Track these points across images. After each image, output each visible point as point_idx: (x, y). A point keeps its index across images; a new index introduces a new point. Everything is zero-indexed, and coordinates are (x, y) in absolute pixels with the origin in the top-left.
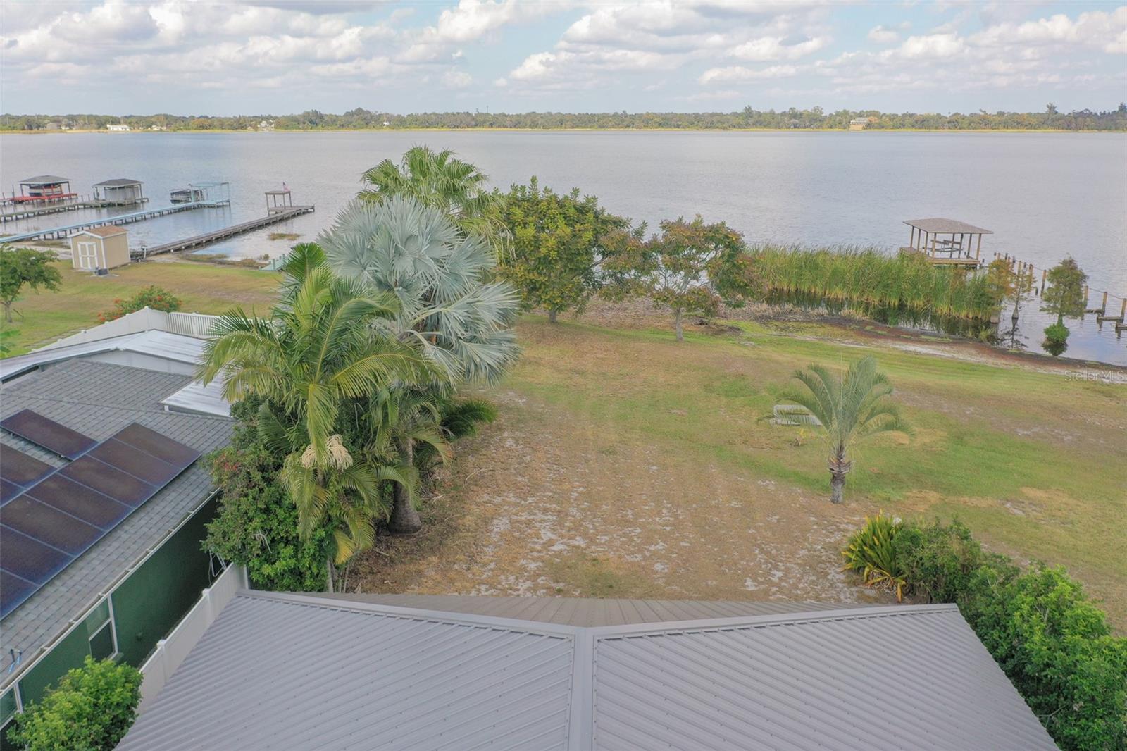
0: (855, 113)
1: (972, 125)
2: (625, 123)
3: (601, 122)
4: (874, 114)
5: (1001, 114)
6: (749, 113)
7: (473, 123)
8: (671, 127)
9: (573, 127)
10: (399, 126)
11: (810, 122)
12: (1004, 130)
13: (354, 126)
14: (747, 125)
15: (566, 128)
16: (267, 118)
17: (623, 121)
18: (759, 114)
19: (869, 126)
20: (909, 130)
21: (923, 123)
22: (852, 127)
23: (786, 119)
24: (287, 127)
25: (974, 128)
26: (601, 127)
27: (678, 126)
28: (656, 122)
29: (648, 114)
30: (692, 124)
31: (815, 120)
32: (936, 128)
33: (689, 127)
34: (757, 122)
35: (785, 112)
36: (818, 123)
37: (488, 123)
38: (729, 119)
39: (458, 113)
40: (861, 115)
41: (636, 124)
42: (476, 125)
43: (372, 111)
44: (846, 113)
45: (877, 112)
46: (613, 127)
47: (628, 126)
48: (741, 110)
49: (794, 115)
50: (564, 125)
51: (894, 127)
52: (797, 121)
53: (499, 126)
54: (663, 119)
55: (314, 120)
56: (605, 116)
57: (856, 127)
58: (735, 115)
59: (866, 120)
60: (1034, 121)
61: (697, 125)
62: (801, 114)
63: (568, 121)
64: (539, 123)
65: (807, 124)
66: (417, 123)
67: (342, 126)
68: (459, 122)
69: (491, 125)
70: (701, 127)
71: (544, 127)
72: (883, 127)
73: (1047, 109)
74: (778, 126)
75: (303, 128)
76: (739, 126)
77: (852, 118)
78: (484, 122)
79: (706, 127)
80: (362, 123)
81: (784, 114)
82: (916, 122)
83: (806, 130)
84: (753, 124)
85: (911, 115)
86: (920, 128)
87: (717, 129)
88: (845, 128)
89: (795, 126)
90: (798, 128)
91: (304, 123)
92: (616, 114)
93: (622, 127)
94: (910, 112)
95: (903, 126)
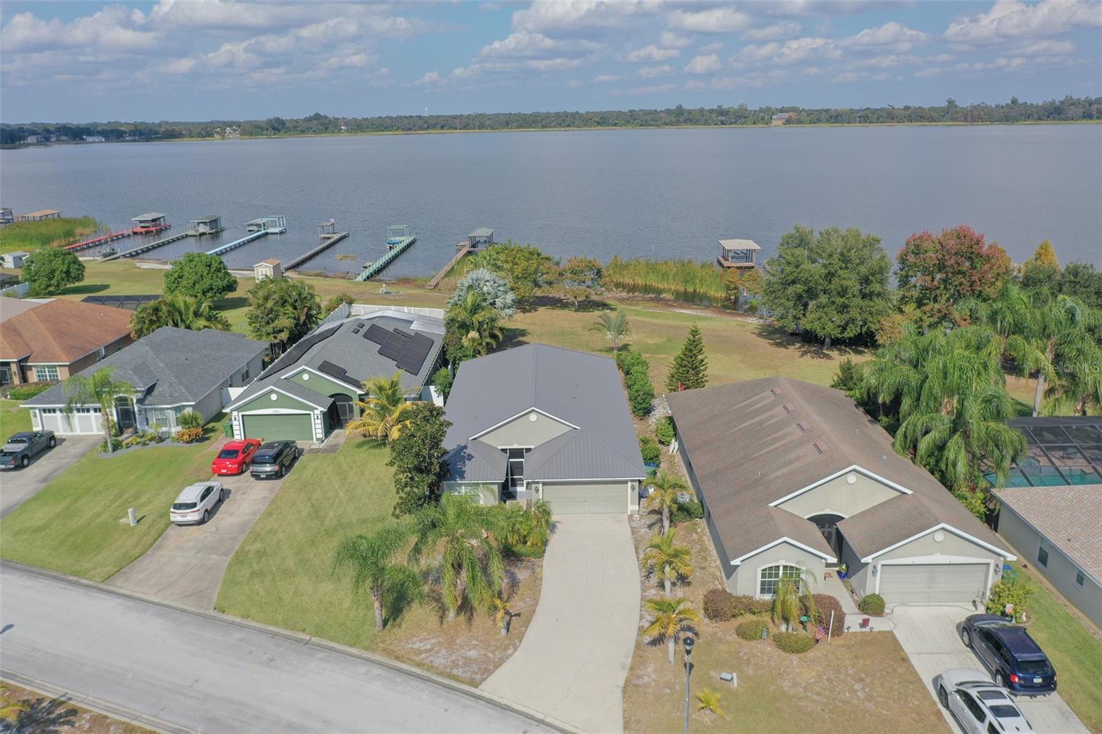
0: (777, 109)
1: (880, 119)
2: (566, 123)
3: (544, 122)
4: (794, 110)
5: (907, 108)
6: (680, 111)
7: (426, 126)
8: (608, 126)
9: (518, 128)
10: (356, 130)
11: (735, 119)
12: (908, 123)
13: (314, 131)
14: (678, 123)
15: (512, 128)
16: (230, 124)
17: (564, 121)
18: (690, 112)
19: (788, 121)
20: (824, 125)
21: (836, 118)
22: (774, 123)
23: (714, 116)
24: (251, 134)
25: (883, 122)
26: (544, 127)
27: (615, 125)
28: (595, 121)
29: (587, 113)
30: (628, 122)
31: (740, 117)
32: (849, 123)
33: (625, 125)
34: (687, 119)
35: (713, 110)
36: (743, 120)
37: (439, 126)
38: (661, 117)
39: (411, 117)
40: (782, 111)
41: (576, 123)
42: (428, 128)
43: (330, 115)
44: (768, 109)
45: (797, 108)
46: (555, 127)
47: (569, 126)
48: (673, 107)
49: (721, 112)
50: (510, 126)
51: (812, 122)
52: (724, 118)
53: (450, 128)
54: (601, 118)
55: (277, 127)
56: (548, 115)
57: (777, 122)
58: (668, 111)
59: (786, 115)
60: (934, 114)
61: (633, 123)
62: (727, 112)
63: (513, 122)
64: (487, 124)
65: (733, 121)
66: (374, 127)
67: (303, 132)
68: (412, 125)
69: (442, 127)
70: (636, 125)
71: (492, 128)
72: (801, 123)
73: (947, 103)
74: (706, 123)
75: (267, 135)
76: (671, 124)
77: (773, 114)
78: (436, 124)
79: (641, 125)
80: (321, 128)
81: (711, 111)
82: (831, 117)
83: (732, 126)
84: (684, 122)
85: (827, 111)
86: (834, 123)
87: (651, 127)
88: (767, 124)
89: (723, 123)
90: (725, 124)
91: (268, 130)
92: (557, 114)
93: (563, 127)
94: (826, 108)
95: (819, 121)
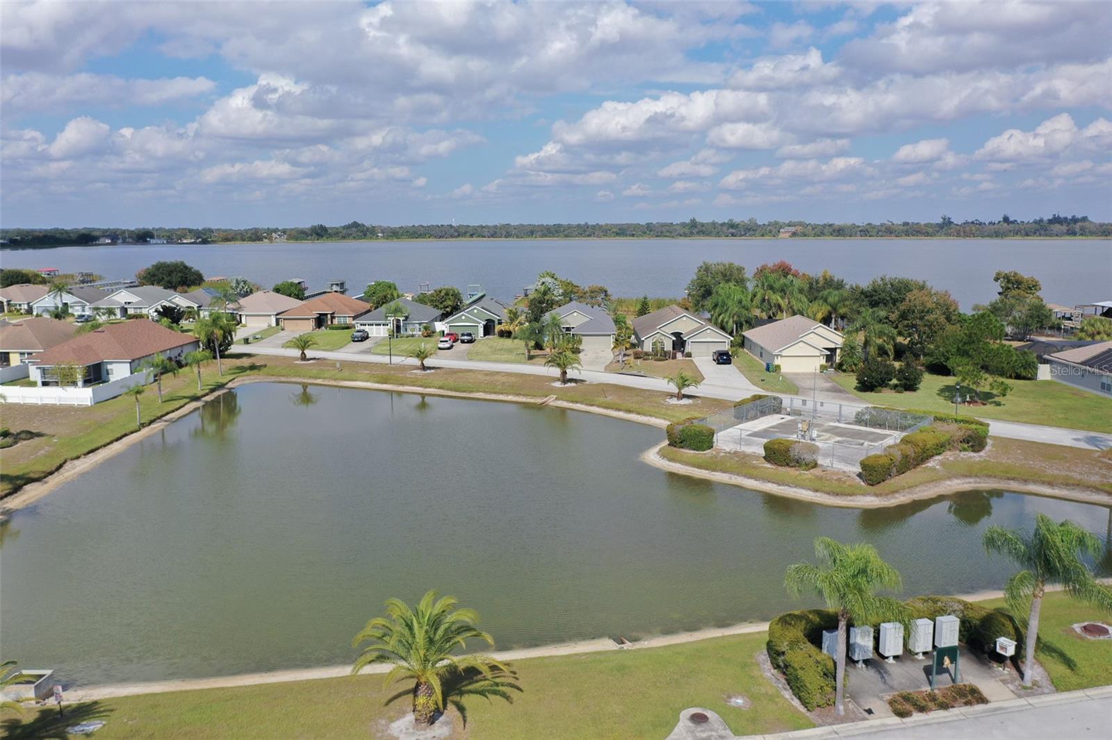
0: (785, 223)
1: (880, 233)
2: (587, 233)
3: (566, 232)
4: (801, 224)
5: (906, 224)
6: (694, 224)
7: (456, 234)
8: (626, 236)
9: (542, 237)
10: (392, 237)
11: (744, 231)
12: (906, 238)
13: (354, 237)
14: (692, 234)
15: (536, 237)
16: (276, 231)
17: (585, 231)
18: (703, 225)
19: (794, 234)
20: (827, 238)
21: (839, 232)
22: (781, 235)
23: (725, 228)
24: (296, 239)
25: (882, 236)
26: (567, 236)
27: (633, 235)
28: (613, 232)
29: (607, 225)
30: (645, 233)
31: (749, 230)
32: (850, 236)
33: (642, 236)
34: (701, 231)
35: (724, 223)
36: (752, 232)
37: (469, 234)
38: (676, 229)
39: (442, 226)
40: (789, 225)
41: (596, 234)
42: (459, 236)
43: (367, 224)
44: (776, 223)
45: (803, 222)
46: (576, 236)
47: (589, 236)
48: (688, 221)
49: (732, 225)
50: (534, 235)
51: (816, 235)
52: (734, 231)
53: (479, 236)
54: (619, 229)
55: (320, 233)
56: (569, 226)
57: (784, 234)
58: (683, 225)
59: (793, 229)
60: (930, 230)
61: (649, 234)
62: (737, 225)
63: (538, 232)
64: (513, 233)
65: (743, 233)
66: (408, 234)
67: (344, 238)
68: (444, 233)
69: (472, 236)
70: (652, 236)
71: (517, 237)
72: (806, 236)
73: (942, 220)
74: (718, 235)
75: (311, 240)
76: (685, 235)
77: (781, 227)
78: (466, 233)
79: (657, 236)
80: (360, 234)
81: (723, 225)
82: (834, 231)
83: (742, 238)
84: (697, 233)
85: (830, 225)
86: (837, 236)
87: (667, 238)
88: (774, 236)
89: (733, 235)
90: (735, 236)
91: (312, 235)
92: (579, 225)
93: (585, 237)
94: (830, 223)
95: (822, 234)
